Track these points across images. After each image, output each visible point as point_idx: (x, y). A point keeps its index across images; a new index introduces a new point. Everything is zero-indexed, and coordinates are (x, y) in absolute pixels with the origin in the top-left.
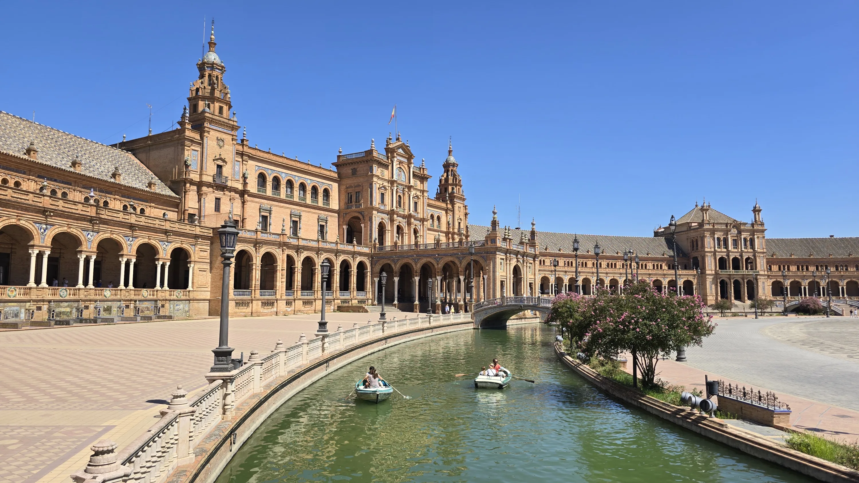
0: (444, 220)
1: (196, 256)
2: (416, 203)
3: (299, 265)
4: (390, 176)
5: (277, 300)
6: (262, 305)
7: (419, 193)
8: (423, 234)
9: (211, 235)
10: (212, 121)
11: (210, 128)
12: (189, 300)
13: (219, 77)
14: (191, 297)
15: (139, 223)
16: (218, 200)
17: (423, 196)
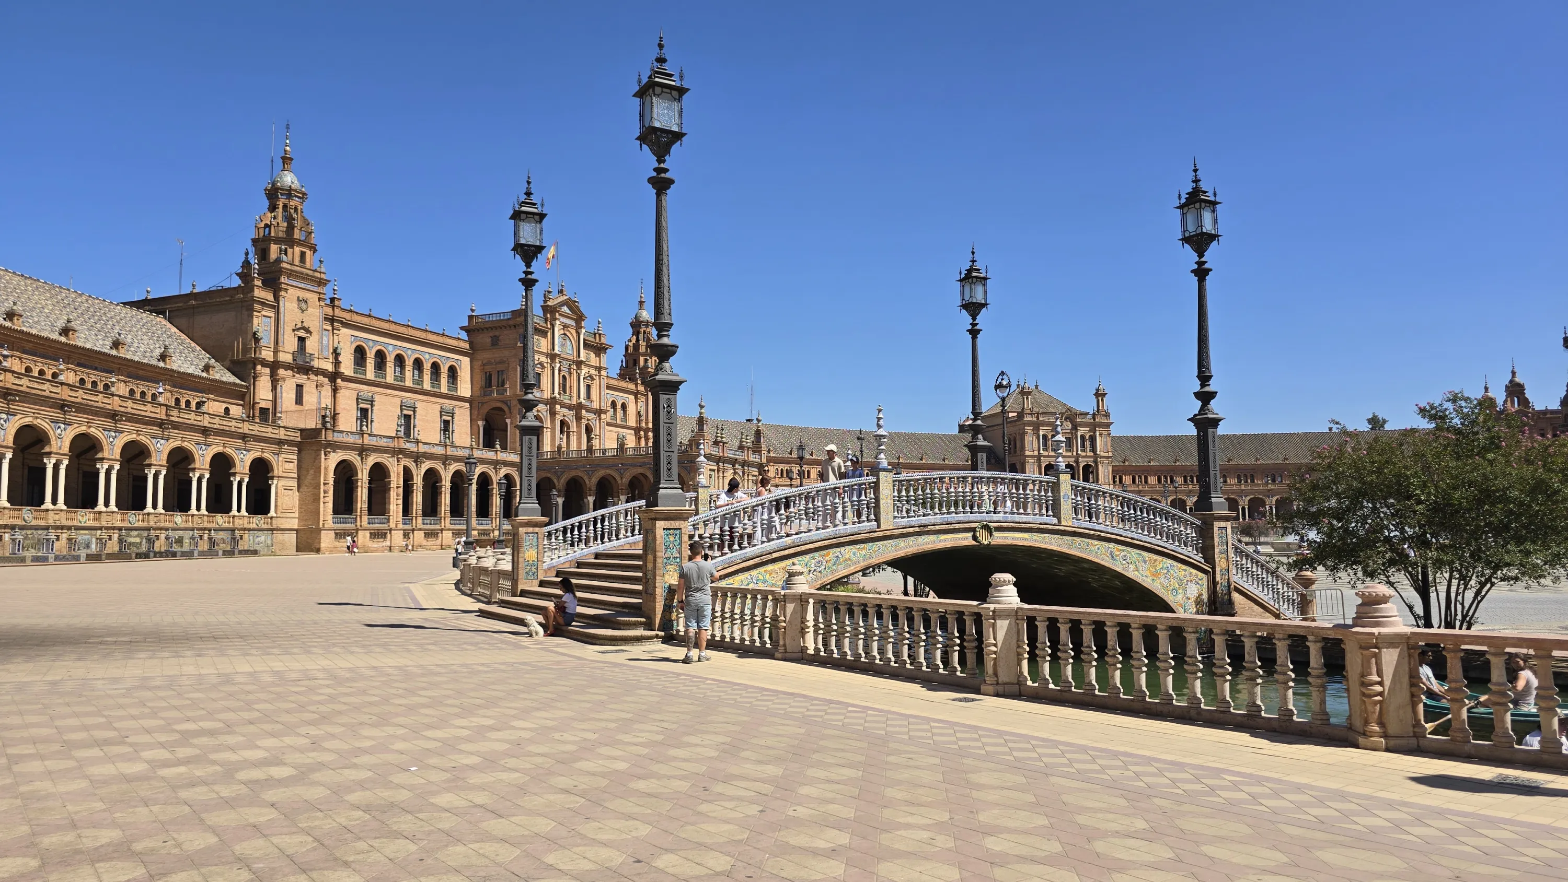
0: (632, 409)
1: (281, 469)
2: (588, 387)
3: (418, 481)
4: (549, 348)
5: (390, 530)
6: (371, 537)
7: (593, 372)
8: (600, 433)
9: (299, 439)
10: (291, 274)
11: (288, 285)
12: (272, 530)
13: (299, 208)
14: (274, 526)
15: (212, 426)
16: (299, 387)
17: (600, 376)
